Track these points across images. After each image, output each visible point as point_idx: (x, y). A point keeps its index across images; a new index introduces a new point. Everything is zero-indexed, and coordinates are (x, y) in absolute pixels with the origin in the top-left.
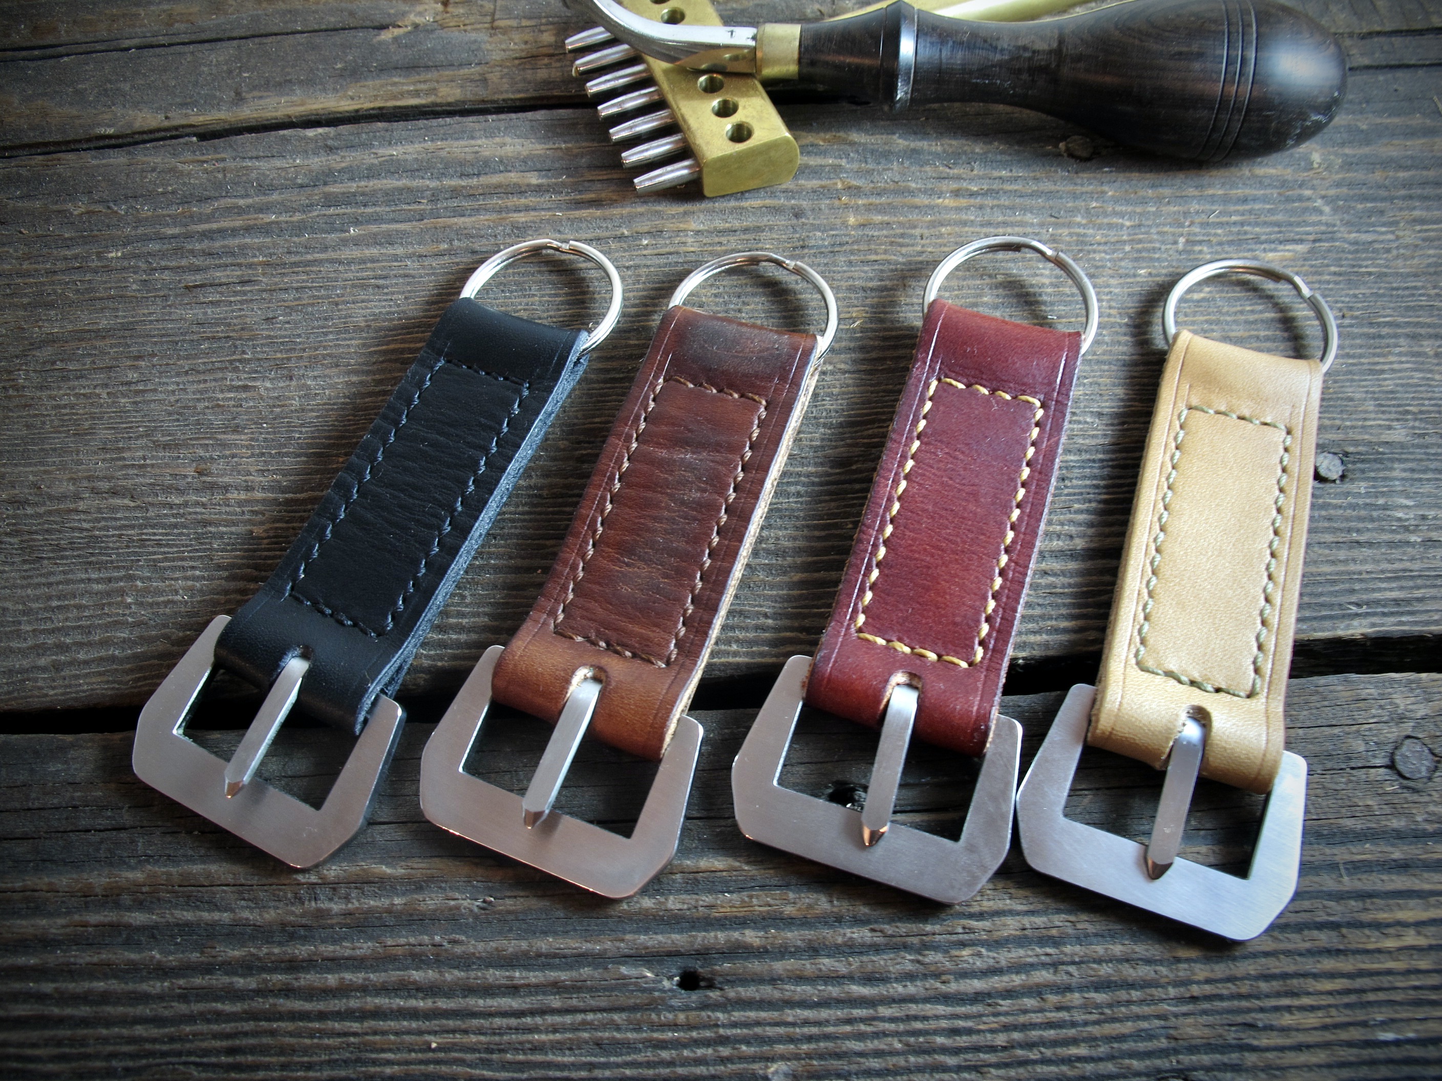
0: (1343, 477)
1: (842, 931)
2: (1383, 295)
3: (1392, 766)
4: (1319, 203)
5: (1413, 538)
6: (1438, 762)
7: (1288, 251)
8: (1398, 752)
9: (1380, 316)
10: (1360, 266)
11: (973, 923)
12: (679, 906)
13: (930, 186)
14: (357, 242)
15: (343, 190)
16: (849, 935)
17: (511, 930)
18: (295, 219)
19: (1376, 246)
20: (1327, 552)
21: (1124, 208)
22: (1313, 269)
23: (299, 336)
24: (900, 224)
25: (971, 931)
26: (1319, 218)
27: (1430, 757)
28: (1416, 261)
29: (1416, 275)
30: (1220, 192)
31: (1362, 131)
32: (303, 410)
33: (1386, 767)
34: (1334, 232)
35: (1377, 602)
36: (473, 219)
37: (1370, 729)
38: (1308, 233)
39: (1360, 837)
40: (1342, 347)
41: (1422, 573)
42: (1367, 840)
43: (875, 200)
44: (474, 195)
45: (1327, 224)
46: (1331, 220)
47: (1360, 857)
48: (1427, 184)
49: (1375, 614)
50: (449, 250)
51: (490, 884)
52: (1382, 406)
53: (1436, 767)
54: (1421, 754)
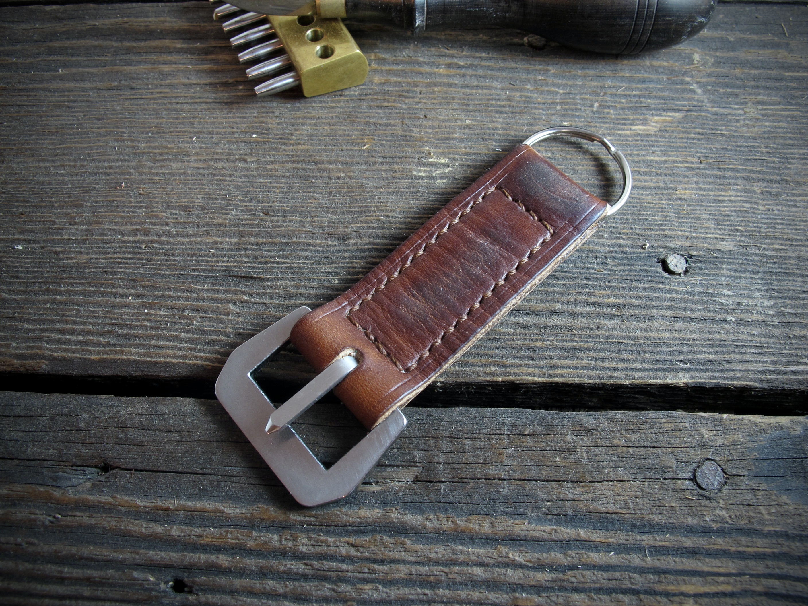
0: (686, 272)
1: (284, 562)
2: (731, 150)
3: (693, 479)
4: (695, 86)
5: (729, 318)
6: (728, 478)
7: (669, 116)
8: (699, 470)
9: (726, 164)
10: (717, 130)
11: (376, 567)
12: (178, 533)
13: (432, 60)
14: (62, 78)
15: (62, 45)
16: (288, 566)
17: (67, 539)
18: (27, 61)
19: (729, 117)
20: (668, 323)
21: (560, 82)
22: (684, 130)
23: (14, 135)
24: (409, 84)
25: (374, 572)
26: (693, 96)
27: (722, 474)
28: (756, 129)
29: (755, 138)
30: (627, 75)
31: (730, 42)
32: (6, 183)
33: (690, 479)
34: (702, 106)
35: (698, 361)
36: (136, 68)
37: (681, 451)
38: (684, 106)
39: (663, 529)
40: (697, 183)
41: (733, 343)
42: (668, 532)
43: (394, 67)
44: (140, 53)
45: (698, 101)
46: (701, 98)
47: (661, 544)
48: (770, 79)
49: (695, 370)
50: (117, 86)
51: (59, 506)
52: (720, 224)
53: (726, 482)
54: (716, 471)
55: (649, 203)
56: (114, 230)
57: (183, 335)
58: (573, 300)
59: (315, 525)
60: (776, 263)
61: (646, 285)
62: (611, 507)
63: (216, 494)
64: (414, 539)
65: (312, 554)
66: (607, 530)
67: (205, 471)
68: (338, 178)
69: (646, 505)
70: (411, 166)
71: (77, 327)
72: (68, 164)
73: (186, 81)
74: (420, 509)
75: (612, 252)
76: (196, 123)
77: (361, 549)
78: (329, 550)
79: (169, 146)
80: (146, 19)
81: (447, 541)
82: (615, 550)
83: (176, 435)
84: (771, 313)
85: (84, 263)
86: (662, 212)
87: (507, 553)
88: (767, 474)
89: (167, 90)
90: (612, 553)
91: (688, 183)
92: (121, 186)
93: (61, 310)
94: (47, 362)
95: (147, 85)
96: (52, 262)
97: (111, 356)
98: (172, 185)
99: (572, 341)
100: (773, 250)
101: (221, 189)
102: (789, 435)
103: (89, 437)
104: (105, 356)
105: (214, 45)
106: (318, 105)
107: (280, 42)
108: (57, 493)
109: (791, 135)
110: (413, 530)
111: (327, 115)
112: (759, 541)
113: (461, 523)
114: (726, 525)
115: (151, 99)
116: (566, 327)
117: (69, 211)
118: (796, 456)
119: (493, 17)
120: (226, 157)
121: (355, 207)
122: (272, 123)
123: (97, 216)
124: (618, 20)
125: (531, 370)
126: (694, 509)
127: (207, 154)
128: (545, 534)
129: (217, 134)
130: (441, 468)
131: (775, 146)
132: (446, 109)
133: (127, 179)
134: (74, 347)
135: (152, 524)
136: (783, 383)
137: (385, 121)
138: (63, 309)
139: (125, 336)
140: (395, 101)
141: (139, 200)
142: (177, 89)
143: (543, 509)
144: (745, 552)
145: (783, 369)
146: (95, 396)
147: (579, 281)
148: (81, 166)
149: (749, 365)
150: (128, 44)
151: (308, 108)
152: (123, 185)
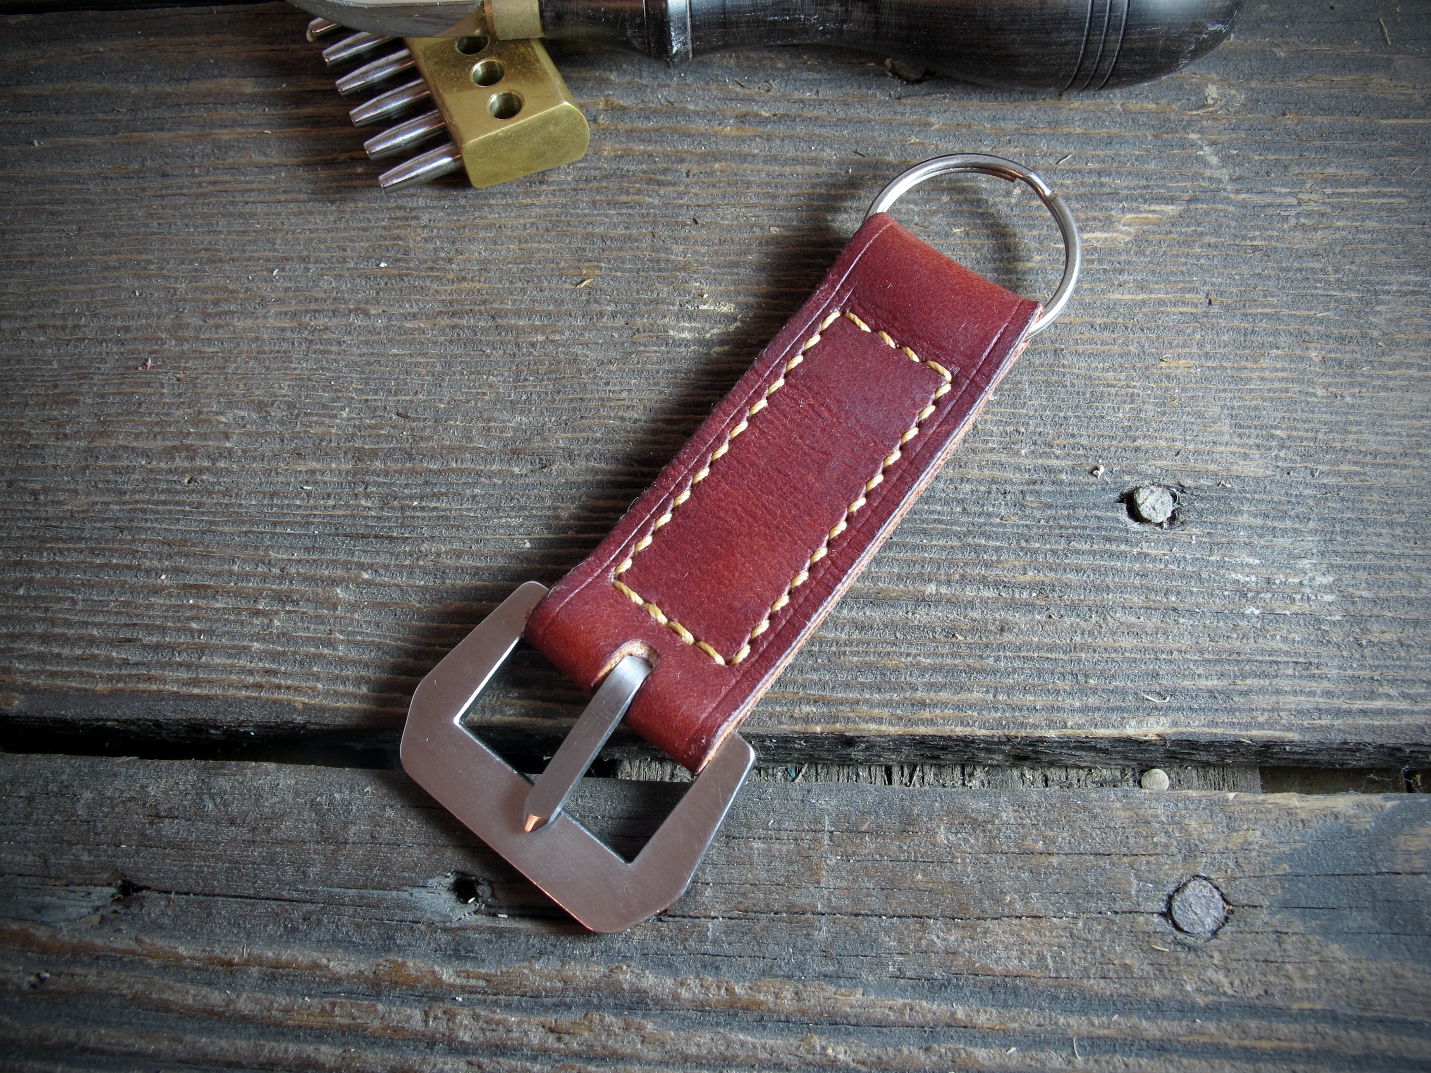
0: (1172, 519)
1: (433, 1060)
2: (1269, 277)
3: (1168, 914)
4: (1206, 151)
5: (1249, 609)
6: (1232, 912)
7: (1154, 212)
8: (1178, 898)
9: (1258, 306)
10: (1244, 238)
12: (250, 1006)
13: (712, 107)
14: (39, 157)
15: (38, 92)
16: (440, 1066)
17: (59, 1016)
19: (1270, 211)
20: (1133, 619)
21: (950, 146)
22: (1182, 239)
24: (667, 156)
26: (1202, 171)
27: (1221, 903)
28: (1319, 235)
29: (1315, 255)
30: (1078, 131)
31: (1279, 60)
33: (1162, 914)
34: (1219, 190)
35: (1186, 692)
36: (172, 134)
37: (1148, 862)
38: (1184, 190)
39: (1107, 1004)
40: (1201, 345)
41: (1253, 658)
42: (1117, 1011)
43: (639, 124)
44: (179, 105)
45: (1210, 179)
46: (1217, 174)
47: (1102, 1032)
48: (1352, 132)
49: (1180, 709)
50: (138, 172)
51: (45, 957)
52: (1240, 426)
53: (1226, 919)
54: (1210, 900)
55: (1108, 386)
56: (133, 449)
57: (256, 645)
58: (957, 577)
59: (486, 992)
60: (1342, 499)
61: (1095, 547)
62: (1013, 965)
63: (314, 935)
64: (659, 1020)
65: (481, 1044)
66: (1005, 1006)
67: (295, 895)
68: (533, 345)
69: (1077, 960)
70: (666, 320)
71: (71, 632)
72: (51, 323)
73: (262, 159)
74: (670, 966)
75: (1035, 483)
76: (278, 242)
77: (567, 1038)
78: (511, 1039)
79: (230, 287)
80: (189, 39)
81: (718, 1024)
82: (1017, 1043)
83: (245, 830)
84: (1329, 598)
85: (83, 512)
86: (1132, 402)
87: (824, 1048)
88: (1303, 904)
89: (227, 178)
90: (1013, 1049)
91: (1185, 346)
92: (145, 364)
93: (44, 599)
94: (22, 697)
95: (192, 168)
96: (27, 511)
97: (131, 686)
98: (235, 362)
99: (954, 655)
100: (1339, 474)
101: (323, 369)
102: (1349, 830)
103: (96, 834)
104: (120, 685)
105: (313, 87)
106: (500, 202)
107: (426, 86)
108: (42, 934)
109: (1384, 245)
110: (656, 1004)
111: (515, 223)
112: (1283, 1028)
113: (743, 992)
114: (1224, 999)
115: (197, 196)
116: (943, 630)
117: (55, 413)
118: (1361, 871)
119: (817, 31)
120: (332, 307)
121: (563, 401)
122: (415, 238)
123: (104, 423)
124: (1054, 35)
125: (876, 711)
126: (1166, 969)
127: (300, 302)
128: (891, 1013)
129: (316, 262)
130: (708, 892)
131: (1354, 268)
132: (734, 206)
133: (155, 352)
134: (66, 669)
135: (205, 990)
136: (1344, 732)
137: (621, 231)
138: (46, 597)
139: (157, 647)
140: (639, 192)
141: (177, 392)
142: (246, 175)
143: (891, 969)
144: (1255, 1048)
145: (1345, 707)
146: (104, 758)
147: (970, 540)
148: (75, 327)
149: (1282, 699)
150: (158, 89)
151: (481, 208)
152: (150, 363)
